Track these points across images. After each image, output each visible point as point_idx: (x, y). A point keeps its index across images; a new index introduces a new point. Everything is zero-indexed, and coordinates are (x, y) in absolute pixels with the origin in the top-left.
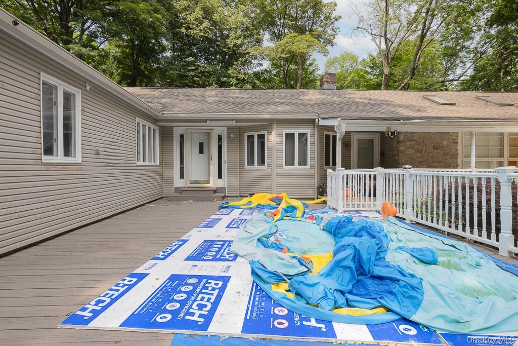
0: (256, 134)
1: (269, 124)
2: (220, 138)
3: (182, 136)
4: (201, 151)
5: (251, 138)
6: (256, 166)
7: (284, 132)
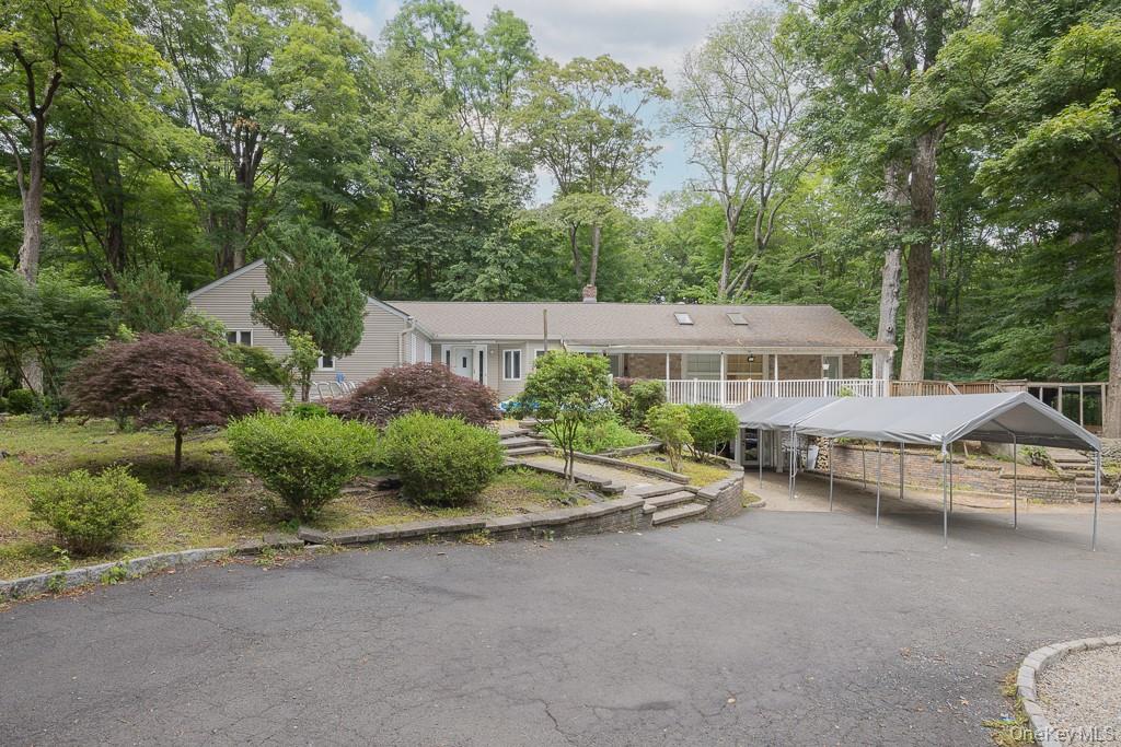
0: (512, 351)
1: (523, 343)
2: (481, 353)
3: (448, 353)
4: (465, 366)
5: (507, 354)
6: (513, 379)
7: (536, 350)
